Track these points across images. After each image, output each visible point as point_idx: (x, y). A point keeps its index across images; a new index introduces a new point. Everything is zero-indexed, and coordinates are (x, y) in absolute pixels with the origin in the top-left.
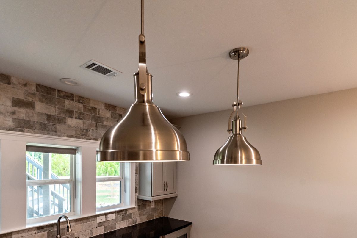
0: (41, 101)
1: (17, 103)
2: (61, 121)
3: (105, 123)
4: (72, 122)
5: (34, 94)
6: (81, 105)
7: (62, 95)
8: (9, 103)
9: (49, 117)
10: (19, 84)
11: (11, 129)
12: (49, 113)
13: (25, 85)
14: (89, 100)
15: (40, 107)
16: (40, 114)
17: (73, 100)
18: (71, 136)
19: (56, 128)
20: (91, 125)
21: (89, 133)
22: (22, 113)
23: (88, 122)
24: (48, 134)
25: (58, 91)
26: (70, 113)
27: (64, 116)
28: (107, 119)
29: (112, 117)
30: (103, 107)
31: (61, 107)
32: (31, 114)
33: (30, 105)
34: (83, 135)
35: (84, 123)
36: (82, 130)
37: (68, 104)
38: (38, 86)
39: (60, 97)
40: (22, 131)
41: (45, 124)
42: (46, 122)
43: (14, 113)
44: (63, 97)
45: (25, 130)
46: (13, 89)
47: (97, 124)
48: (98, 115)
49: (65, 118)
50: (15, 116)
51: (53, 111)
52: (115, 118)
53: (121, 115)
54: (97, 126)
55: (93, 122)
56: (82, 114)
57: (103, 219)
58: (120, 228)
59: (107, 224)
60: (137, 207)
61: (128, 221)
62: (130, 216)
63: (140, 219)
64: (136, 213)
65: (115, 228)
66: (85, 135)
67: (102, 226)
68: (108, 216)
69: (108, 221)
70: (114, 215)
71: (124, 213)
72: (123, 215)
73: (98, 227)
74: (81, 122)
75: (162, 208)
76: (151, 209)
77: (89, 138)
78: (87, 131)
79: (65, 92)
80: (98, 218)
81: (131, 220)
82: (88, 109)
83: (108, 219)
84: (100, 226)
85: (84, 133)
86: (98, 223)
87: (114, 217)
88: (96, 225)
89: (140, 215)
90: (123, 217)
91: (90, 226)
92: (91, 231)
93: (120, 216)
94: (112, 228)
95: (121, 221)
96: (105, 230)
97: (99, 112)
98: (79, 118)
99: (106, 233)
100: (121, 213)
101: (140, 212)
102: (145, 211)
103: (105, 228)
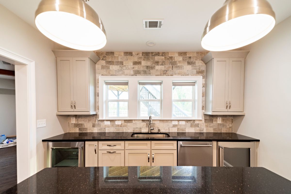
0: (144, 60)
1: (135, 63)
2: (152, 68)
3: (178, 65)
4: (158, 67)
5: (141, 58)
6: (163, 57)
7: (153, 54)
8: (132, 64)
9: (147, 67)
10: (136, 54)
11: (132, 75)
12: (147, 65)
13: (138, 54)
14: (168, 53)
15: (144, 63)
16: (143, 66)
17: (159, 55)
18: (158, 75)
19: (150, 72)
20: (169, 67)
21: (168, 72)
22: (137, 67)
23: (167, 66)
24: (147, 75)
25: (152, 53)
26: (157, 63)
27: (154, 65)
28: (180, 62)
29: (183, 60)
30: (177, 55)
31: (153, 61)
32: (140, 67)
33: (139, 63)
34: (164, 74)
35: (165, 67)
36: (164, 71)
37: (157, 58)
38: (143, 53)
39: (153, 56)
40: (136, 75)
41: (145, 71)
42: (146, 70)
43: (133, 68)
44: (154, 55)
45: (138, 75)
46: (133, 58)
47: (173, 66)
48: (173, 61)
49: (155, 66)
50: (134, 69)
51: (149, 64)
52: (186, 60)
53: (190, 57)
54: (173, 67)
55: (170, 65)
56: (164, 62)
57: (176, 123)
58: (189, 132)
59: (179, 127)
60: (204, 120)
61: (196, 129)
62: (197, 125)
63: (207, 129)
64: (202, 124)
65: (185, 130)
66: (165, 74)
67: (175, 127)
68: (180, 122)
69: (180, 125)
70: (184, 122)
71: (192, 123)
72: (191, 124)
73: (173, 127)
74: (163, 66)
75: (231, 125)
76: (218, 124)
77: (168, 75)
78: (166, 71)
79: (155, 53)
80: (173, 122)
81: (198, 128)
82: (167, 58)
83: (180, 124)
84: (174, 127)
85: (165, 73)
86: (173, 125)
87: (184, 124)
88: (172, 126)
89: (207, 126)
90: (191, 125)
91: (168, 125)
92: (169, 129)
93: (189, 124)
94: (182, 130)
95: (190, 127)
96: (178, 130)
97: (174, 59)
98: (162, 65)
99: (178, 132)
100: (190, 122)
101: (206, 124)
102: (212, 125)
103: (178, 129)
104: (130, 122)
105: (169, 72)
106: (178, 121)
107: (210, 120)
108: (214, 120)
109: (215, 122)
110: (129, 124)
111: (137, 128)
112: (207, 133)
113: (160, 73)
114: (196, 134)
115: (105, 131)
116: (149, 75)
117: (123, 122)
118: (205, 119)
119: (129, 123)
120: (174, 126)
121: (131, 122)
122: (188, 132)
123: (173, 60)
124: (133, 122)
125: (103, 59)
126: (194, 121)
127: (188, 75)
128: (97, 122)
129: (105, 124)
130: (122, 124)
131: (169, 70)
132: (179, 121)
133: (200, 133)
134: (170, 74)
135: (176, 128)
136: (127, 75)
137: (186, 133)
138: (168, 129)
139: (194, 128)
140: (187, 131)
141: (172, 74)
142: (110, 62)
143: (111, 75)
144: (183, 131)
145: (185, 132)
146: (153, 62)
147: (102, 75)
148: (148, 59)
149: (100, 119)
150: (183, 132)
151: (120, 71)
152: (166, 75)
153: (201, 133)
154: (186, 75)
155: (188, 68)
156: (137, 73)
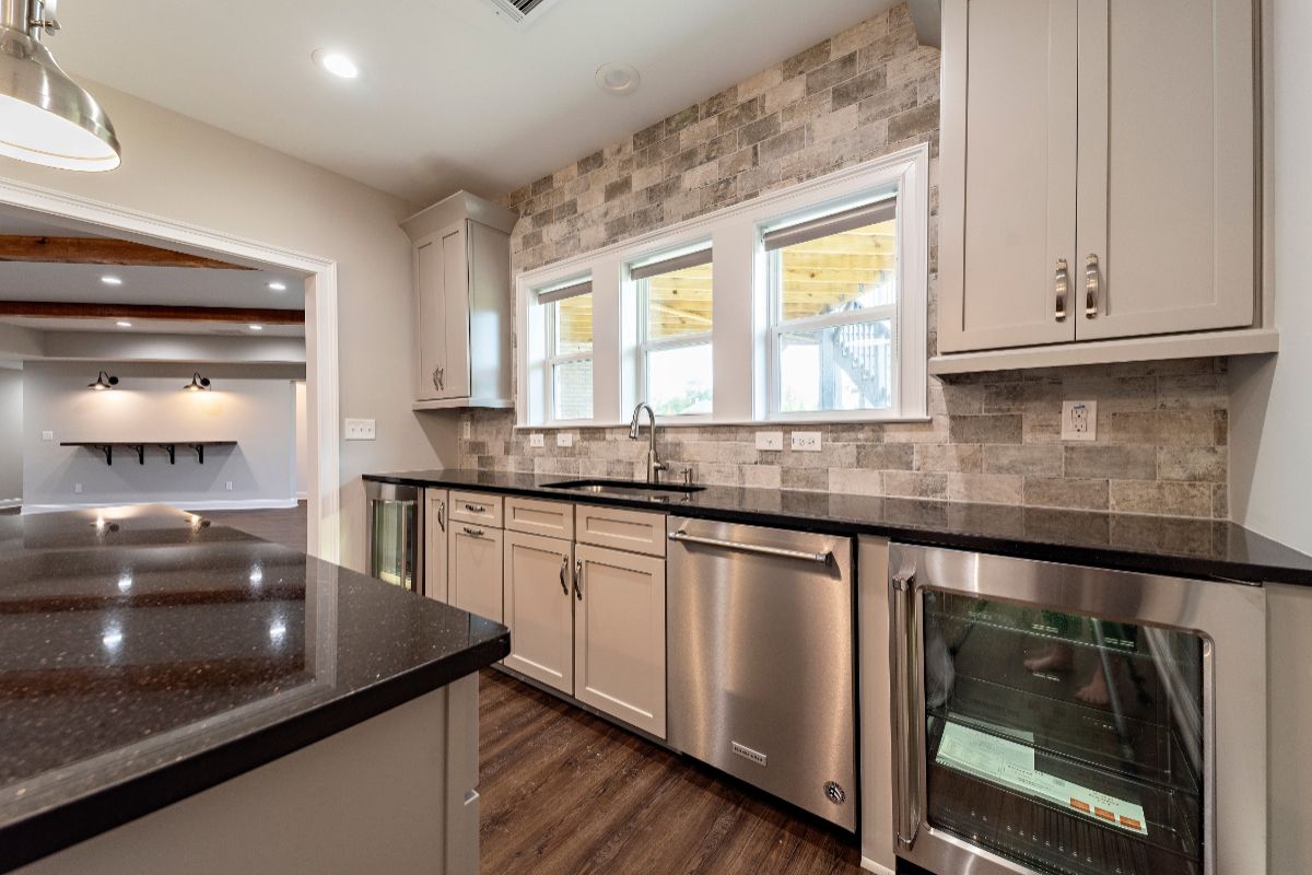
0: (640, 165)
1: (612, 191)
2: (670, 188)
3: (784, 127)
4: (694, 178)
5: (630, 160)
6: (714, 121)
7: (674, 125)
8: (602, 199)
9: (652, 192)
10: (613, 154)
11: (604, 244)
12: (652, 184)
13: (619, 151)
14: (736, 87)
15: (640, 181)
16: (638, 195)
17: (696, 120)
18: (693, 215)
19: (662, 210)
20: (739, 161)
21: (732, 186)
22: (617, 206)
23: (729, 157)
24: (651, 229)
25: (668, 120)
26: (689, 158)
27: (677, 174)
28: (790, 110)
29: (810, 90)
30: (777, 78)
31: (671, 156)
32: (626, 203)
33: (625, 185)
34: (716, 199)
35: (720, 165)
36: (715, 188)
37: (687, 137)
38: (637, 137)
39: (672, 132)
41: (645, 212)
42: (648, 206)
43: (606, 214)
44: (677, 129)
45: (619, 237)
46: (606, 171)
47: (755, 148)
48: (759, 117)
49: (679, 177)
50: (608, 219)
51: (656, 174)
52: (824, 84)
53: (849, 60)
54: (756, 154)
55: (744, 147)
56: (716, 143)
57: (775, 440)
58: (848, 492)
59: (789, 462)
60: (943, 421)
61: (889, 475)
62: (900, 457)
63: (969, 484)
64: (932, 449)
65: (825, 484)
66: (723, 197)
67: (772, 463)
68: (795, 435)
69: (795, 455)
70: (817, 435)
71: (866, 440)
72: (858, 447)
73: (761, 463)
74: (713, 165)
75: (1203, 462)
76: (1070, 449)
77: (733, 200)
78: (727, 182)
79: (679, 114)
80: (759, 435)
81: (903, 475)
82: (731, 118)
83: (794, 447)
84: (767, 463)
85: (720, 195)
86: (761, 451)
87: (817, 447)
88: (755, 457)
89: (967, 464)
90: (859, 453)
91: (737, 453)
92: (741, 470)
93: (846, 448)
94: (809, 482)
95: (850, 466)
96: (783, 481)
97: (763, 108)
98: (709, 159)
99: (786, 492)
100: (853, 435)
101: (967, 448)
102: (1010, 453)
103: (785, 473)
104: (597, 436)
105: (739, 185)
106: (785, 432)
107: (996, 418)
108: (1029, 419)
109: (1044, 438)
110: (595, 446)
111: (619, 461)
112: (970, 507)
113: (701, 203)
114: (896, 511)
115: (533, 470)
116: (660, 224)
117: (578, 437)
118: (953, 418)
119: (596, 439)
120: (767, 457)
121: (602, 435)
122: (843, 496)
123: (759, 113)
124: (609, 436)
125: (525, 214)
126: (879, 426)
127: (838, 165)
128: (514, 439)
129: (532, 444)
130: (574, 447)
131: (739, 175)
132: (787, 428)
133: (921, 503)
134: (744, 193)
135: (776, 469)
136: (588, 249)
137: (831, 499)
138: (735, 469)
139: (876, 471)
140: (834, 488)
141: (755, 187)
142: (542, 214)
143: (547, 263)
144: (812, 487)
145: (827, 495)
146: (673, 159)
147: (526, 269)
148: (654, 156)
149: (520, 425)
150: (812, 495)
151: (569, 239)
152: (728, 201)
153: (928, 503)
154: (824, 172)
155: (836, 124)
156: (618, 230)
